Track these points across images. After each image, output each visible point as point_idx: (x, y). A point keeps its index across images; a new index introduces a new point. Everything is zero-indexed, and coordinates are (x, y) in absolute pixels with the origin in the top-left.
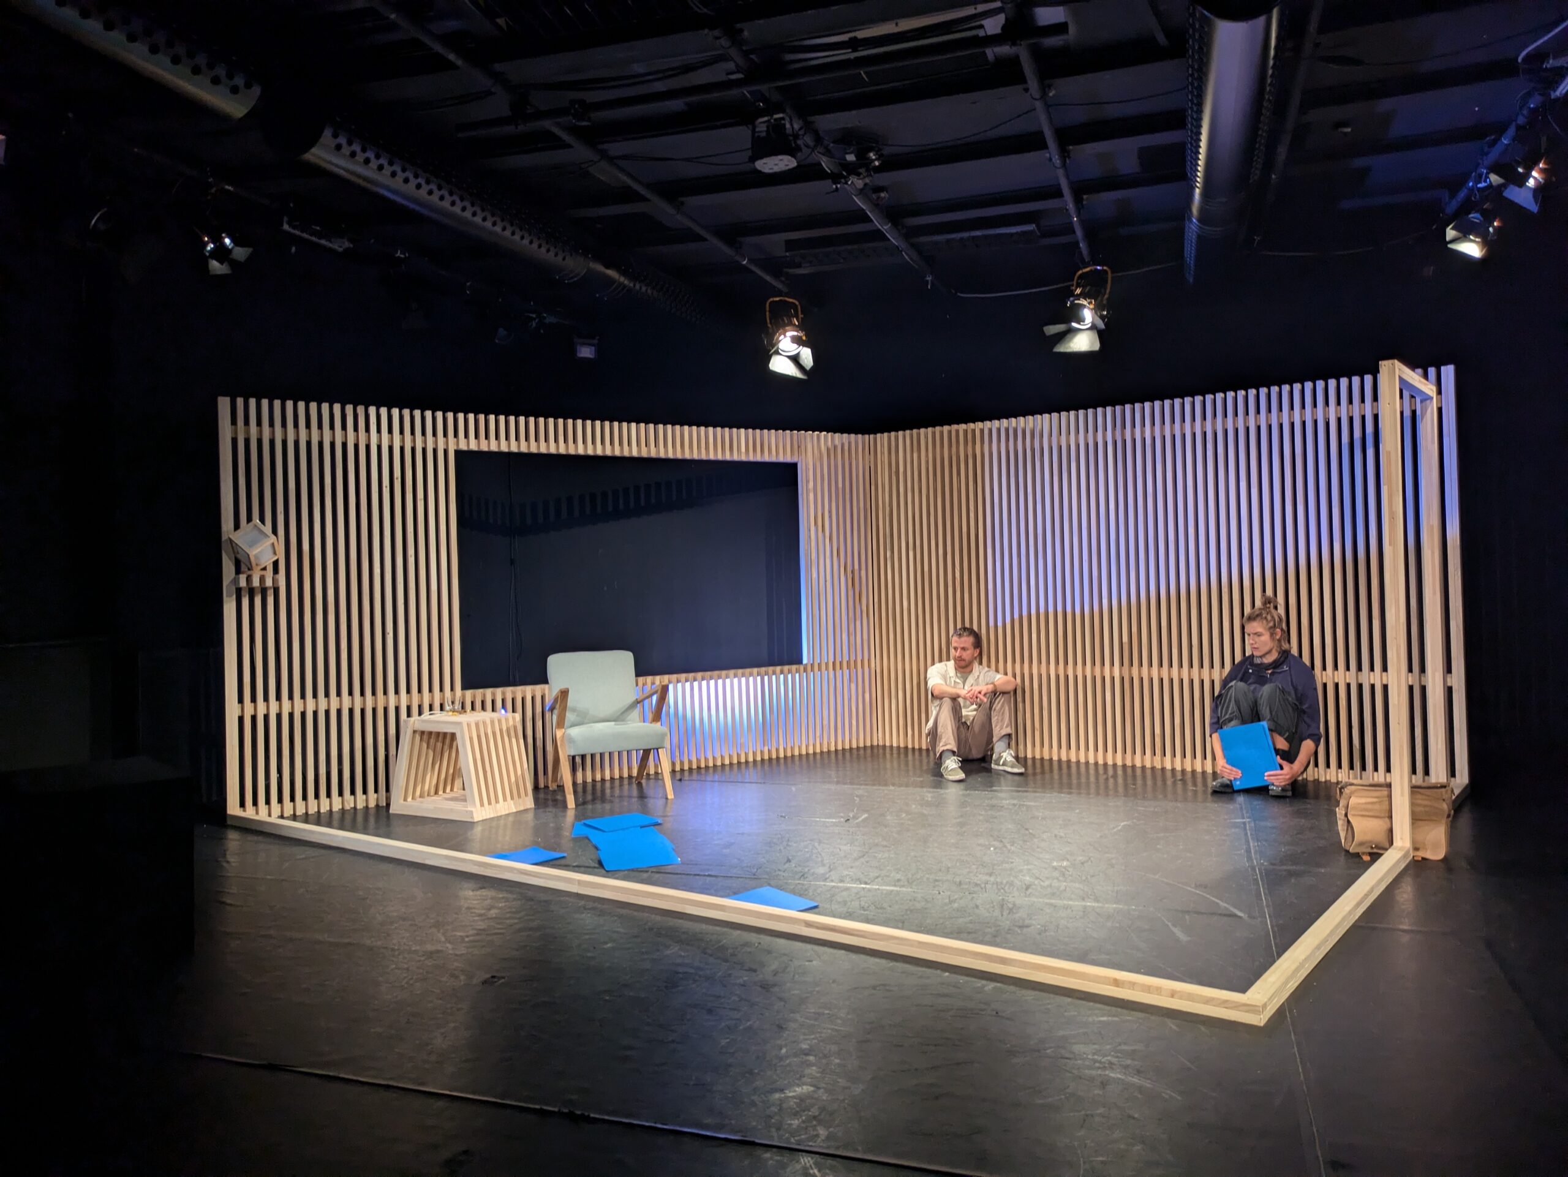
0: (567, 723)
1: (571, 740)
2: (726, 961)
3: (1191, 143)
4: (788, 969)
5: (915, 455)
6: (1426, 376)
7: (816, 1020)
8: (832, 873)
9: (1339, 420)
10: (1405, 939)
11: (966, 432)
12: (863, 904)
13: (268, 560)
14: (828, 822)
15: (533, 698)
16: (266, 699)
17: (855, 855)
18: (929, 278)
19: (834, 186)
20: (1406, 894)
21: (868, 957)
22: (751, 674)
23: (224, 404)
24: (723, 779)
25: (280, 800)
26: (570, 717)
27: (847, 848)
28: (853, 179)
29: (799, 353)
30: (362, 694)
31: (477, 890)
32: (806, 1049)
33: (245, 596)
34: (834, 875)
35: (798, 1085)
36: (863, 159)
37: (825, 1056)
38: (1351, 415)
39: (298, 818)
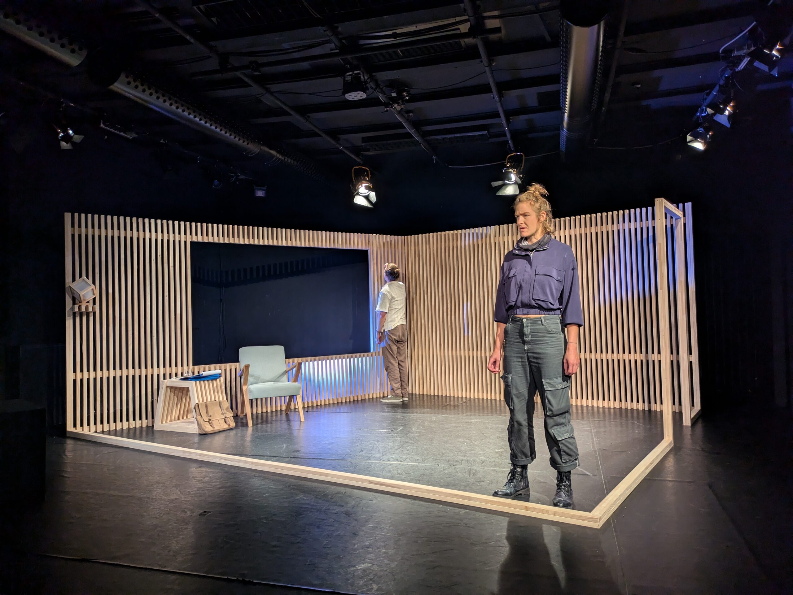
0: (249, 383)
1: (251, 391)
2: (327, 501)
3: (563, 90)
4: (360, 505)
5: (428, 246)
6: (678, 207)
7: (373, 530)
8: (383, 457)
9: (636, 229)
10: (670, 485)
11: (453, 235)
12: (399, 471)
13: (90, 298)
14: (382, 431)
15: (230, 369)
16: (88, 370)
17: (396, 448)
18: (434, 158)
19: (386, 109)
20: (670, 463)
21: (401, 498)
22: (344, 358)
23: (68, 216)
24: (329, 411)
25: (95, 423)
26: (250, 379)
27: (392, 444)
28: (396, 106)
29: (369, 195)
30: (140, 368)
31: (198, 468)
32: (368, 545)
33: (77, 316)
34: (385, 458)
35: (363, 563)
36: (400, 97)
37: (378, 548)
38: (641, 227)
39: (104, 433)
